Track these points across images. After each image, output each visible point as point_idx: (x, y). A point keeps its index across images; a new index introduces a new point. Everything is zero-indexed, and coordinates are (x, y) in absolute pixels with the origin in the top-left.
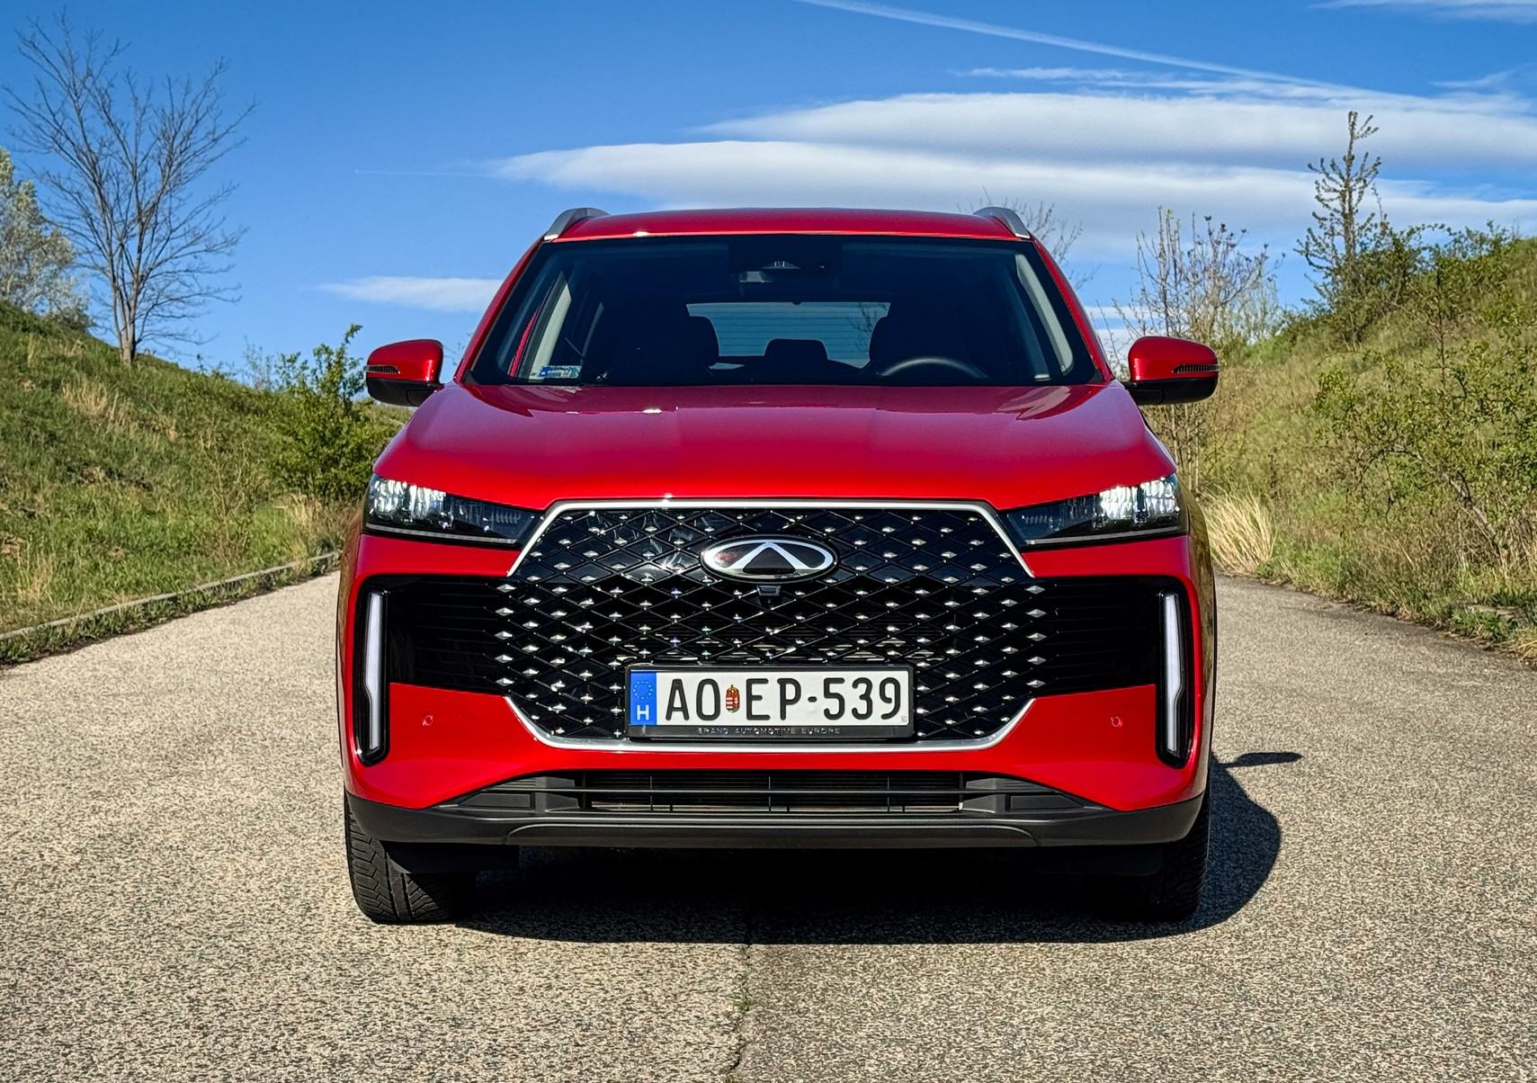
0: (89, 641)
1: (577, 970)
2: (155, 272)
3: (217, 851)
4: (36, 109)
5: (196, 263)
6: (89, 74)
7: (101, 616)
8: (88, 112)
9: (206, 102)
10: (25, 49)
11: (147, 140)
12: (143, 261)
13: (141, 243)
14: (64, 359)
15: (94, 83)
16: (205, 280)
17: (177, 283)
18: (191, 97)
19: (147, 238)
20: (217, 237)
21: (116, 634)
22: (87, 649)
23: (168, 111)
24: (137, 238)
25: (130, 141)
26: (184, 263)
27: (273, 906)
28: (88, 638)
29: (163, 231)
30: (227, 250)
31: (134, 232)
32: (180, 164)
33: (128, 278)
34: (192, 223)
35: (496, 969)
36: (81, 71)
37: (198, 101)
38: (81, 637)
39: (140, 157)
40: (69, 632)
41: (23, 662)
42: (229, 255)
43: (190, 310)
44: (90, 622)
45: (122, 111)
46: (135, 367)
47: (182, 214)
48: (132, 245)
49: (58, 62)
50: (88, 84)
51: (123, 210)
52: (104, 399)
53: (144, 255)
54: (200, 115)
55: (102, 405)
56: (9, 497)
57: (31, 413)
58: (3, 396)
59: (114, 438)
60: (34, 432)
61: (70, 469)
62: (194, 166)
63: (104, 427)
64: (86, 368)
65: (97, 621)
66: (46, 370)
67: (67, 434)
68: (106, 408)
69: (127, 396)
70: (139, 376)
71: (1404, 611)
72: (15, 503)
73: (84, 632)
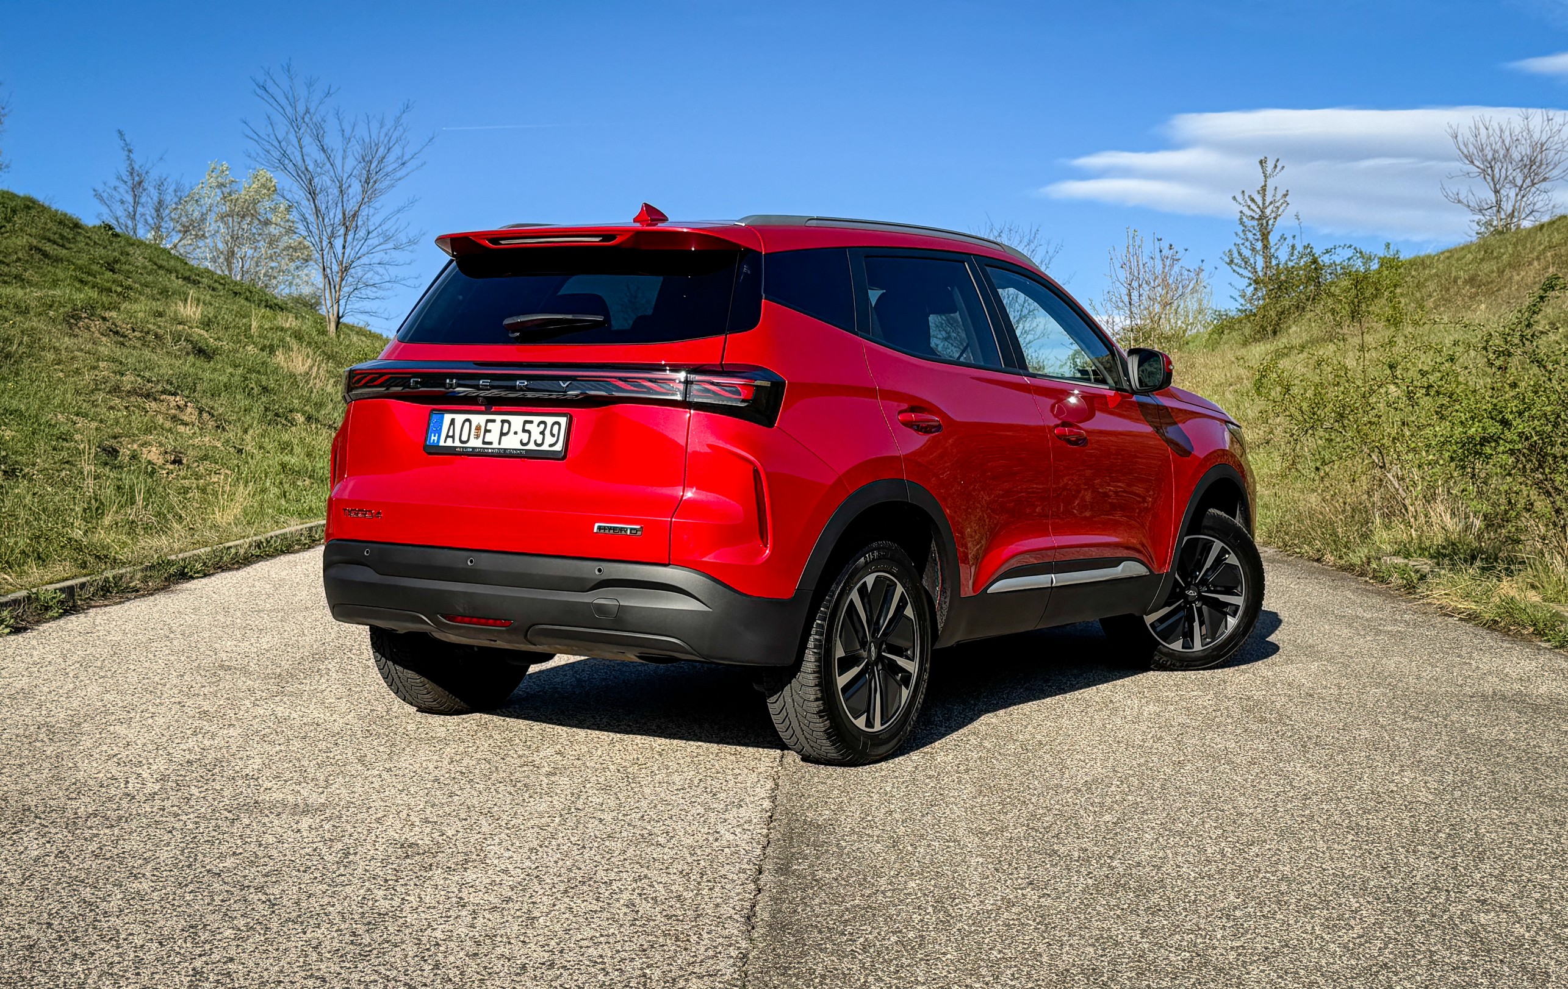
0: (259, 558)
1: (583, 943)
2: (355, 264)
3: (286, 781)
4: (267, 138)
5: (386, 258)
6: (307, 111)
7: (272, 537)
8: (307, 140)
9: (397, 134)
10: (260, 92)
11: (351, 162)
12: (346, 255)
13: (345, 242)
14: (282, 329)
15: (311, 119)
16: (393, 271)
17: (372, 273)
18: (384, 130)
19: (350, 238)
20: (403, 238)
21: (283, 552)
22: (254, 566)
23: (367, 140)
24: (342, 237)
25: (338, 163)
26: (377, 257)
27: (315, 850)
28: (257, 556)
29: (362, 233)
30: (410, 248)
31: (339, 233)
32: (375, 182)
33: (335, 268)
34: (385, 227)
35: (505, 940)
36: (301, 109)
37: (390, 133)
38: (252, 555)
39: (346, 176)
40: (242, 551)
41: (198, 578)
42: (412, 252)
43: (380, 293)
44: (262, 543)
45: (333, 140)
46: (338, 337)
47: (376, 220)
48: (338, 243)
49: (283, 101)
50: (307, 119)
51: (332, 215)
52: (309, 360)
53: (348, 251)
54: (391, 145)
55: (307, 365)
56: (225, 436)
57: (250, 371)
58: (228, 356)
59: (315, 390)
60: (251, 386)
61: (277, 415)
62: (387, 183)
63: (307, 382)
64: (298, 336)
65: (268, 542)
66: (265, 337)
67: (277, 387)
68: (311, 368)
69: (329, 358)
70: (341, 344)
71: (1328, 558)
72: (227, 441)
73: (255, 551)
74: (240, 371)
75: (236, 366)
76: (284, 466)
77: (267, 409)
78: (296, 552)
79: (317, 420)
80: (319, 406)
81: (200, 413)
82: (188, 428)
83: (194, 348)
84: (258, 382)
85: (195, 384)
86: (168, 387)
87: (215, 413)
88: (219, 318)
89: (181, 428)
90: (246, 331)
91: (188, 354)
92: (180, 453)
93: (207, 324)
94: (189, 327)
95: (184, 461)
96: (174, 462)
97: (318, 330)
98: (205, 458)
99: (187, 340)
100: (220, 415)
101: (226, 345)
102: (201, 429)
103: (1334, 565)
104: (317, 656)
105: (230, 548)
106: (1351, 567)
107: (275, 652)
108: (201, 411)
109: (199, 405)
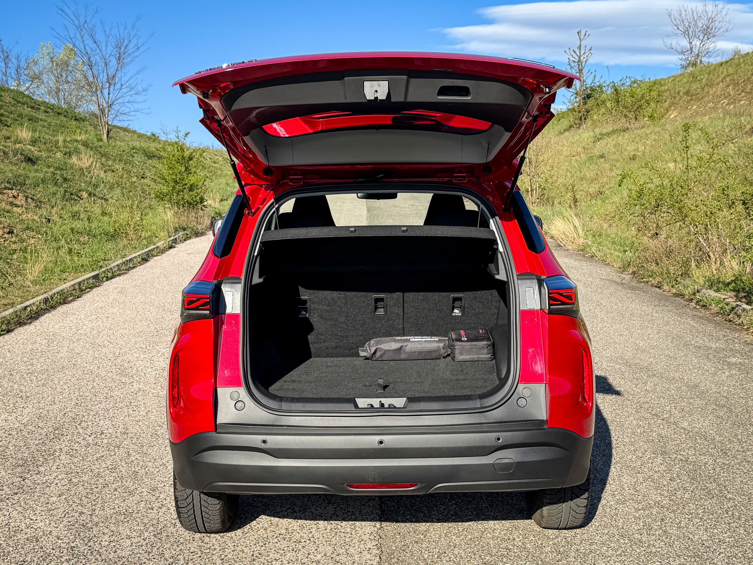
0: (45, 312)
2: (115, 103)
4: (64, 37)
5: (132, 99)
6: (86, 22)
7: (54, 294)
8: (86, 37)
9: (133, 33)
10: (60, 12)
11: (110, 48)
12: (110, 98)
13: (109, 91)
14: (77, 141)
15: (88, 26)
16: (136, 106)
17: (124, 107)
18: (127, 31)
19: (111, 89)
20: (139, 88)
23: (118, 36)
24: (108, 89)
25: (103, 49)
26: (127, 99)
29: (118, 86)
30: (144, 94)
31: (106, 87)
32: (123, 59)
33: (105, 105)
34: (130, 82)
36: (82, 20)
37: (130, 32)
39: (108, 55)
40: (34, 308)
42: (145, 95)
43: (129, 118)
44: (48, 299)
45: (100, 37)
46: (108, 142)
47: (125, 79)
48: (106, 92)
49: (73, 17)
50: (85, 26)
51: (101, 78)
52: (91, 159)
53: (111, 96)
54: (131, 38)
55: (90, 162)
56: (39, 212)
57: (57, 169)
58: (45, 161)
59: (94, 177)
60: (57, 178)
61: (72, 194)
62: (129, 59)
63: (89, 173)
64: (86, 144)
65: (52, 298)
66: (66, 147)
67: (72, 177)
68: (92, 164)
69: (102, 156)
70: (110, 145)
71: (666, 287)
72: (41, 215)
73: (43, 306)
74: (52, 169)
75: (49, 167)
76: (72, 230)
77: (66, 191)
78: (69, 302)
79: (95, 195)
80: (96, 186)
81: (27, 199)
82: (19, 208)
83: (25, 158)
84: (62, 176)
85: (25, 180)
86: (8, 185)
87: (35, 198)
88: (41, 138)
89: (15, 209)
90: (56, 144)
91: (22, 162)
92: (13, 227)
93: (34, 142)
94: (24, 145)
95: (15, 232)
96: (9, 233)
97: (98, 139)
98: (28, 228)
99: (21, 154)
100: (38, 199)
101: (44, 154)
102: (26, 209)
103: (669, 291)
104: (57, 432)
105: (27, 306)
106: (682, 295)
107: (30, 427)
108: (27, 198)
109: (26, 194)
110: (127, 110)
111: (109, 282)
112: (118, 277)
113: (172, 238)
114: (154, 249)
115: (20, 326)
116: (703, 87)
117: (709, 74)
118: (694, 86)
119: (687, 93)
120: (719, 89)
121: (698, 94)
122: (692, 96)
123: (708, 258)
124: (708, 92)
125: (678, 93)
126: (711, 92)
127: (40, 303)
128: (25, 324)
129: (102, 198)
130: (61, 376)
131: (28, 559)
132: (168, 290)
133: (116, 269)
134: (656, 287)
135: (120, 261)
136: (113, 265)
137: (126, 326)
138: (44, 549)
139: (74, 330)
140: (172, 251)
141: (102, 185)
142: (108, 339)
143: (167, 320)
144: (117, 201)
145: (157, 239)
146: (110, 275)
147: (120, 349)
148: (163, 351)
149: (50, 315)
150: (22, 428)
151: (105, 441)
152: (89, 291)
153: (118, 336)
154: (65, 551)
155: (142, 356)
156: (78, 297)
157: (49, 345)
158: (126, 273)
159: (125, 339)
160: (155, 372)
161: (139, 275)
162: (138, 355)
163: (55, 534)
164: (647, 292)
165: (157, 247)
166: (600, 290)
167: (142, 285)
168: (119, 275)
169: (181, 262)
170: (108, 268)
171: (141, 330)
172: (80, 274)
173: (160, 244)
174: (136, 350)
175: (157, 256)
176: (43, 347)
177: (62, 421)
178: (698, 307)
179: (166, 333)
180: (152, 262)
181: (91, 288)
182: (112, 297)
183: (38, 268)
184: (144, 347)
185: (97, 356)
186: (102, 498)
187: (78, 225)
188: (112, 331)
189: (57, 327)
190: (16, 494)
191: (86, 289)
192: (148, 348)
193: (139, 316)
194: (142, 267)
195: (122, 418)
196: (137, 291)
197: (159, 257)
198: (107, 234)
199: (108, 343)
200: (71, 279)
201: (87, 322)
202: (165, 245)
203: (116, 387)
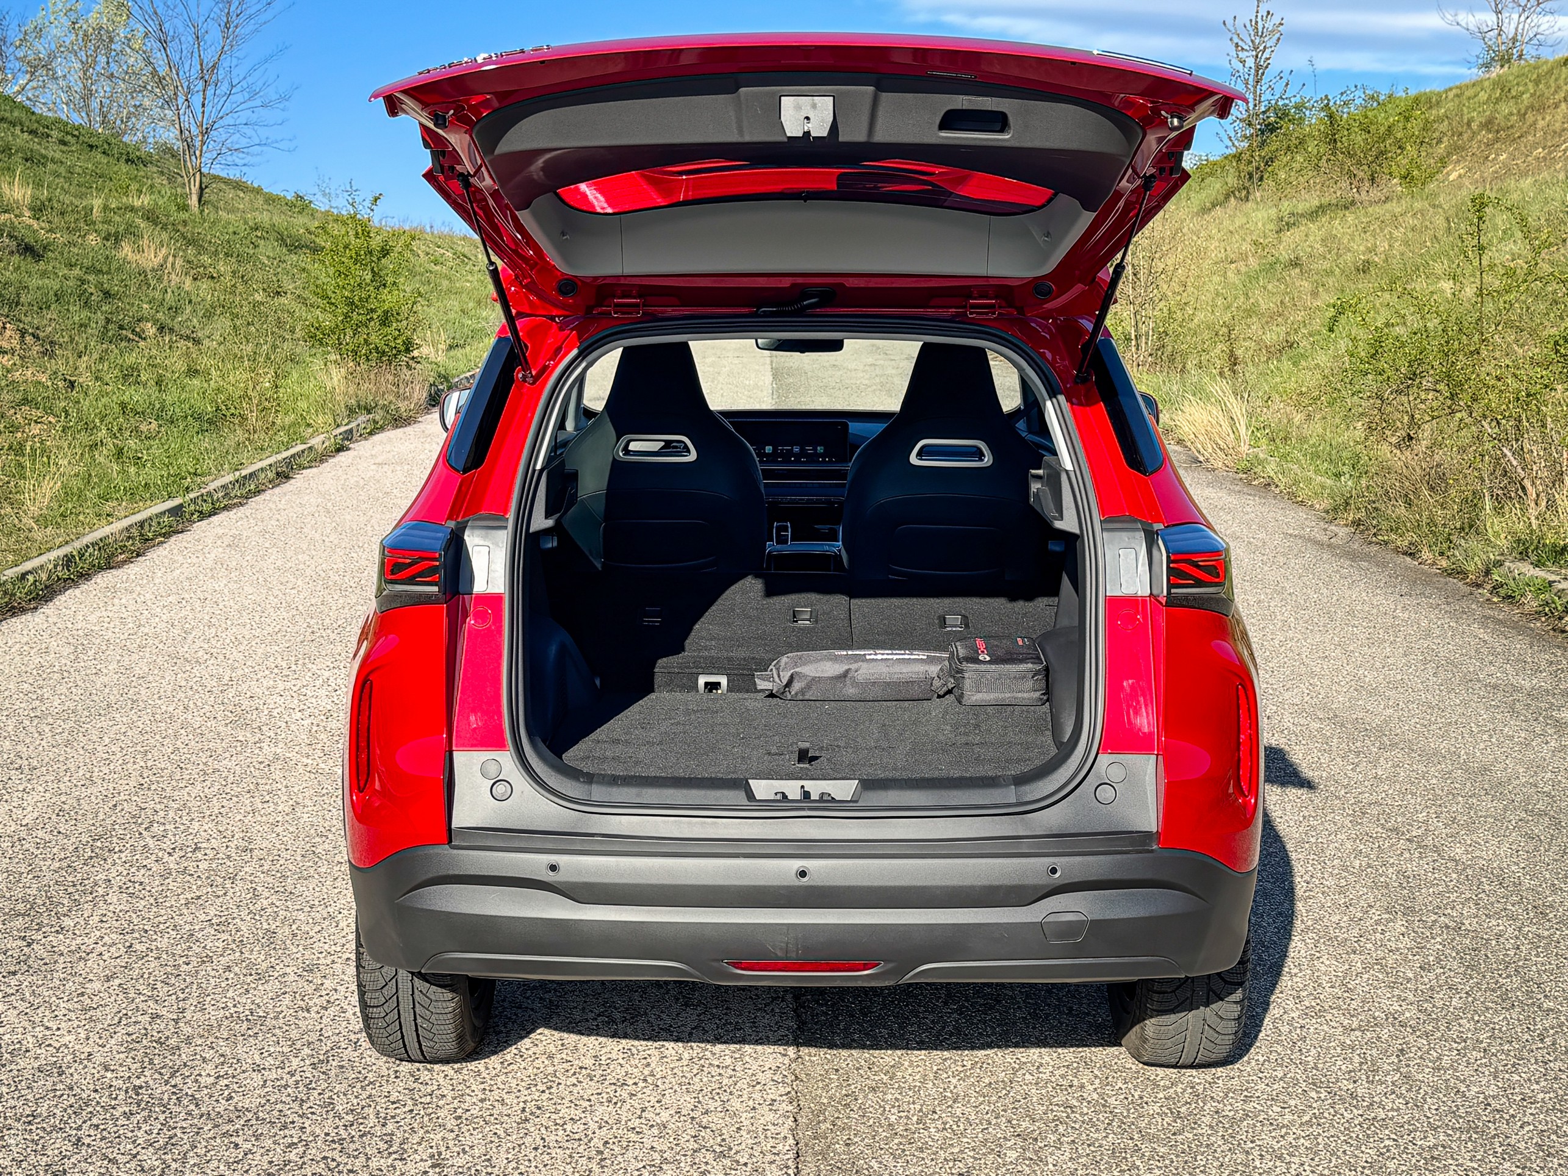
0: (67, 583)
2: (217, 125)
5: (254, 118)
7: (87, 546)
12: (207, 115)
13: (205, 99)
14: (132, 209)
16: (263, 133)
17: (238, 135)
19: (209, 94)
20: (271, 94)
24: (201, 94)
26: (243, 116)
29: (224, 88)
30: (281, 106)
31: (196, 89)
32: (236, 27)
33: (195, 131)
34: (250, 80)
39: (201, 20)
40: (43, 576)
42: (283, 110)
44: (73, 557)
46: (202, 212)
47: (240, 72)
48: (197, 100)
51: (187, 68)
52: (164, 250)
53: (208, 110)
55: (161, 257)
56: (51, 365)
57: (90, 269)
58: (61, 253)
59: (169, 290)
60: (90, 290)
61: (121, 327)
62: (251, 27)
63: (160, 280)
64: (151, 216)
65: (81, 555)
66: (109, 222)
67: (122, 290)
68: (165, 260)
69: (189, 243)
70: (205, 221)
71: (1426, 554)
72: (55, 373)
73: (62, 573)
74: (77, 271)
75: (71, 266)
76: (123, 406)
77: (108, 321)
78: (120, 565)
79: (171, 330)
80: (175, 310)
81: (23, 336)
82: (6, 357)
83: (19, 245)
84: (99, 286)
85: (18, 295)
87: (42, 335)
88: (54, 201)
90: (86, 215)
91: (12, 253)
93: (38, 210)
94: (16, 216)
97: (178, 205)
98: (25, 401)
99: (10, 236)
100: (48, 337)
101: (60, 238)
102: (22, 358)
103: (1434, 564)
104: (99, 844)
105: (27, 573)
106: (1459, 573)
107: (40, 834)
108: (23, 333)
109: (21, 325)
110: (244, 142)
111: (205, 522)
112: (226, 513)
113: (342, 429)
114: (303, 452)
115: (13, 615)
116: (1523, 111)
117: (1537, 82)
118: (1505, 108)
119: (1488, 125)
120: (1559, 117)
121: (1512, 127)
122: (1498, 132)
123: (1520, 492)
124: (1535, 123)
125: (1469, 124)
126: (1541, 124)
127: (55, 566)
128: (23, 611)
129: (188, 338)
130: (105, 726)
131: (43, 1110)
132: (336, 542)
133: (220, 494)
134: (1405, 553)
135: (229, 478)
136: (212, 486)
137: (245, 619)
138: (77, 1091)
139: (131, 625)
140: (342, 457)
141: (189, 309)
142: (206, 646)
143: (334, 608)
144: (220, 344)
145: (310, 430)
146: (206, 507)
147: (233, 669)
148: (327, 674)
149: (77, 592)
150: (23, 835)
151: (203, 865)
152: (162, 542)
153: (228, 641)
154: (122, 1096)
155: (281, 686)
156: (138, 555)
157: (77, 658)
158: (242, 505)
159: (242, 648)
160: (309, 721)
161: (271, 509)
162: (271, 682)
163: (98, 1058)
164: (1384, 565)
165: (310, 448)
166: (1282, 560)
167: (278, 532)
168: (226, 508)
169: (362, 482)
170: (203, 491)
171: (276, 630)
172: (141, 504)
173: (316, 441)
174: (267, 672)
175: (310, 467)
176: (64, 661)
177: (109, 821)
178: (1495, 600)
179: (333, 636)
180: (299, 480)
181: (167, 535)
182: (213, 555)
183: (50, 488)
184: (284, 665)
185: (183, 683)
186: (199, 986)
187: (135, 396)
188: (213, 630)
189: (93, 618)
190: (14, 973)
191: (156, 536)
192: (294, 667)
193: (272, 598)
194: (277, 490)
195: (239, 817)
196: (267, 545)
197: (314, 470)
198: (199, 418)
199: (206, 657)
200: (123, 514)
201: (158, 610)
202: (327, 444)
203: (225, 751)
